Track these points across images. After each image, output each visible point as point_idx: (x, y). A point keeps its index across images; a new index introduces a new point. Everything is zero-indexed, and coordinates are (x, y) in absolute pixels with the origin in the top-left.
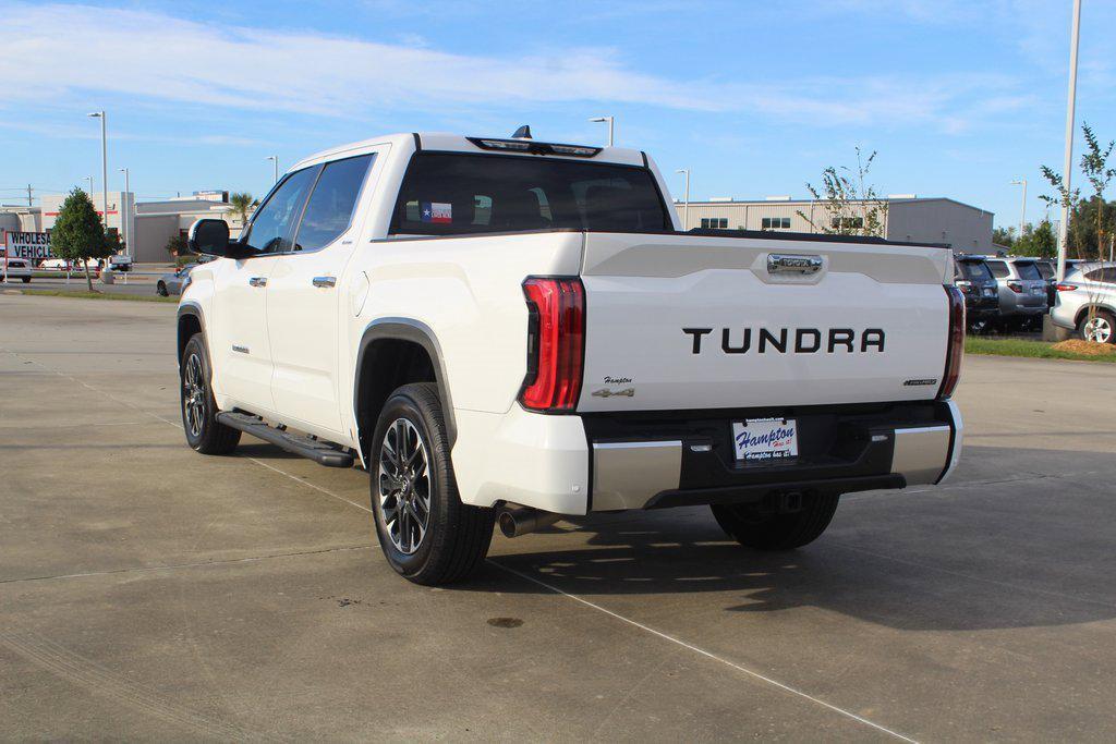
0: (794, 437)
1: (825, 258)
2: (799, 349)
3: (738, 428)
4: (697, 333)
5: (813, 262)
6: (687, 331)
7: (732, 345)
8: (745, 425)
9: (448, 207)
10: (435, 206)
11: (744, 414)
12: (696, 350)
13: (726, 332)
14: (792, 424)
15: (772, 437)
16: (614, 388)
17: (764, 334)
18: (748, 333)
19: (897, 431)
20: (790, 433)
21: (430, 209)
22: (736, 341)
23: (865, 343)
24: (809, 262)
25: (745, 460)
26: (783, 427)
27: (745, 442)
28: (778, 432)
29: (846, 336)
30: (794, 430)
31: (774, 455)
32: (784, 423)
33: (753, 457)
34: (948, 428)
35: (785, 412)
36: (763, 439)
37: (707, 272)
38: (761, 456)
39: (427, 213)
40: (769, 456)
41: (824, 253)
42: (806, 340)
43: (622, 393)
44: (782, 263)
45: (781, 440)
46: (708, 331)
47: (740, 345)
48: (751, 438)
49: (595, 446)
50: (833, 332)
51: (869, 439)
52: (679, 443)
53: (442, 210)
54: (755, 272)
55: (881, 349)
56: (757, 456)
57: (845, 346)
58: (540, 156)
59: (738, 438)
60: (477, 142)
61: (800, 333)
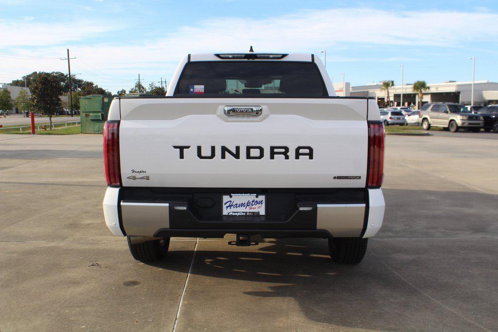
0: (264, 205)
1: (264, 108)
2: (249, 157)
3: (226, 198)
4: (182, 149)
5: (255, 109)
6: (175, 147)
7: (203, 154)
8: (231, 197)
9: (202, 87)
10: (196, 87)
11: (230, 191)
12: (182, 157)
13: (199, 148)
14: (262, 198)
15: (248, 204)
16: (138, 175)
17: (224, 149)
18: (213, 148)
19: (319, 206)
20: (261, 202)
21: (193, 88)
22: (206, 152)
23: (298, 155)
24: (252, 109)
25: (228, 216)
26: (256, 199)
27: (230, 206)
28: (253, 201)
29: (283, 150)
30: (264, 201)
31: (248, 214)
32: (257, 197)
33: (233, 214)
34: (364, 205)
35: (258, 191)
36: (242, 205)
37: (189, 116)
38: (239, 214)
39: (192, 90)
40: (244, 214)
41: (264, 104)
42: (255, 152)
43: (142, 178)
44: (233, 110)
45: (254, 206)
46: (188, 147)
47: (209, 154)
48: (234, 204)
49: (122, 203)
50: (272, 148)
51: (298, 209)
52: (167, 205)
53: (199, 88)
54: (219, 116)
55: (311, 158)
56: (236, 214)
57: (283, 156)
58: (252, 60)
59: (225, 204)
60: (218, 55)
61: (248, 149)
